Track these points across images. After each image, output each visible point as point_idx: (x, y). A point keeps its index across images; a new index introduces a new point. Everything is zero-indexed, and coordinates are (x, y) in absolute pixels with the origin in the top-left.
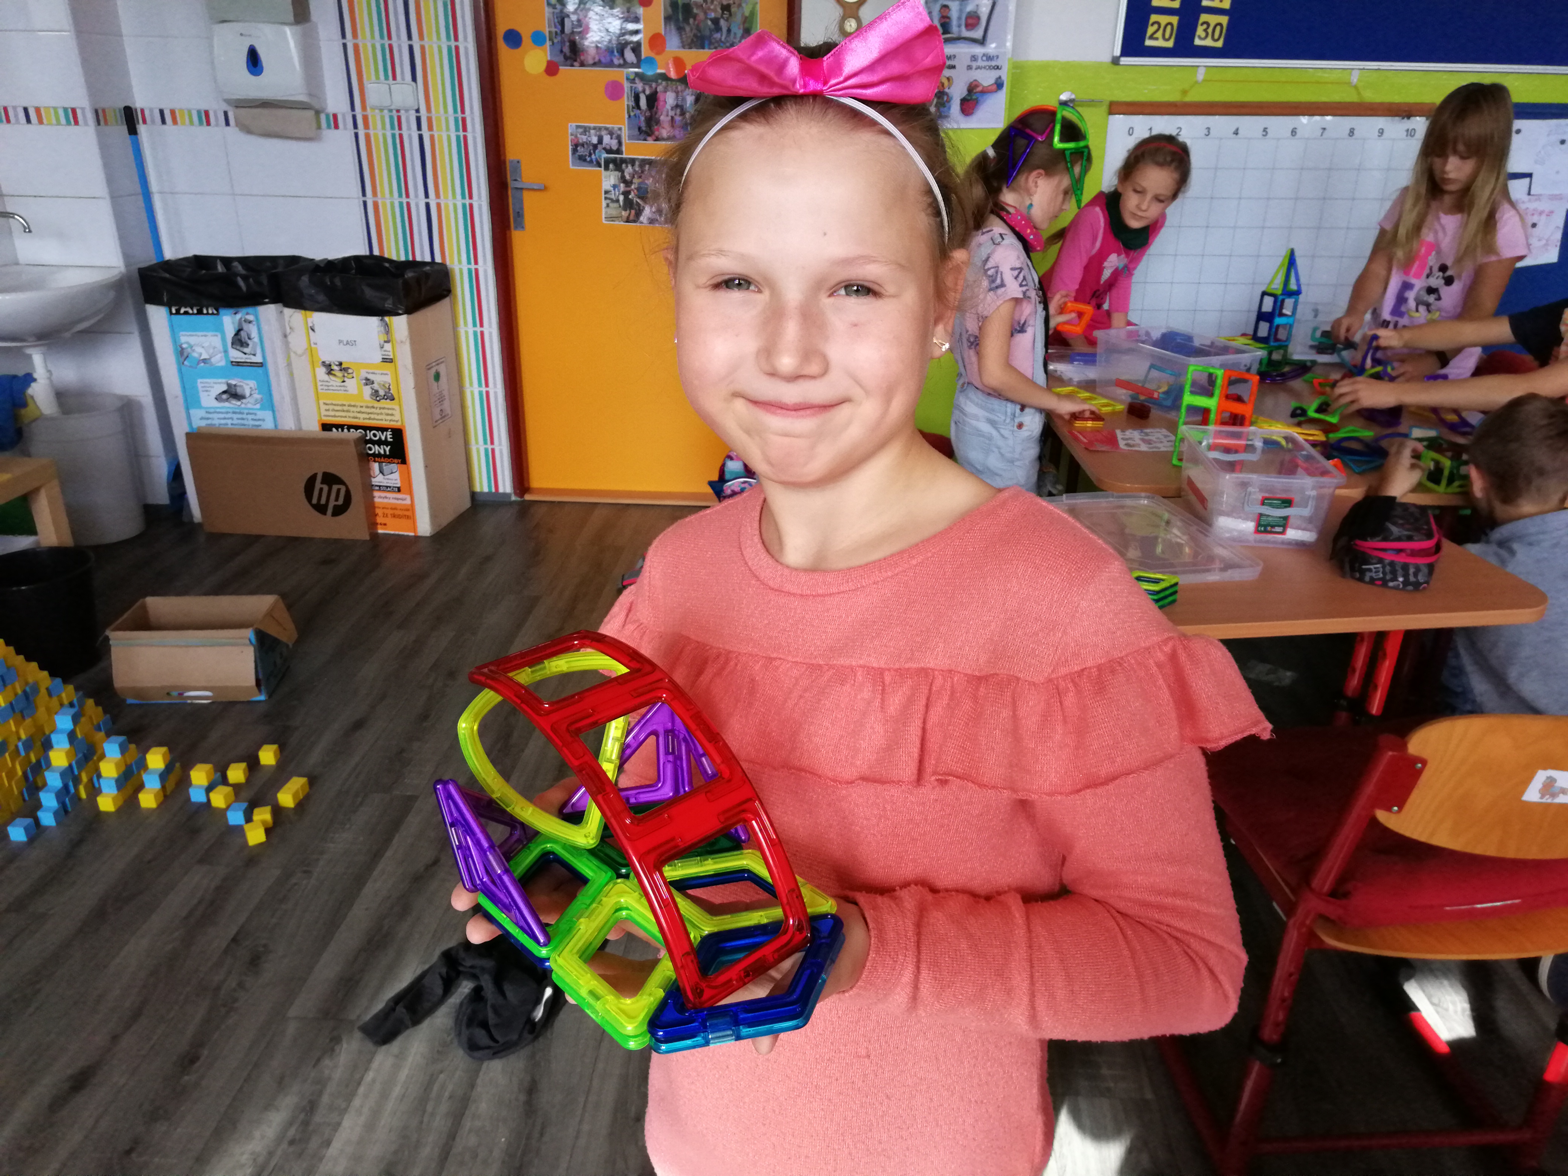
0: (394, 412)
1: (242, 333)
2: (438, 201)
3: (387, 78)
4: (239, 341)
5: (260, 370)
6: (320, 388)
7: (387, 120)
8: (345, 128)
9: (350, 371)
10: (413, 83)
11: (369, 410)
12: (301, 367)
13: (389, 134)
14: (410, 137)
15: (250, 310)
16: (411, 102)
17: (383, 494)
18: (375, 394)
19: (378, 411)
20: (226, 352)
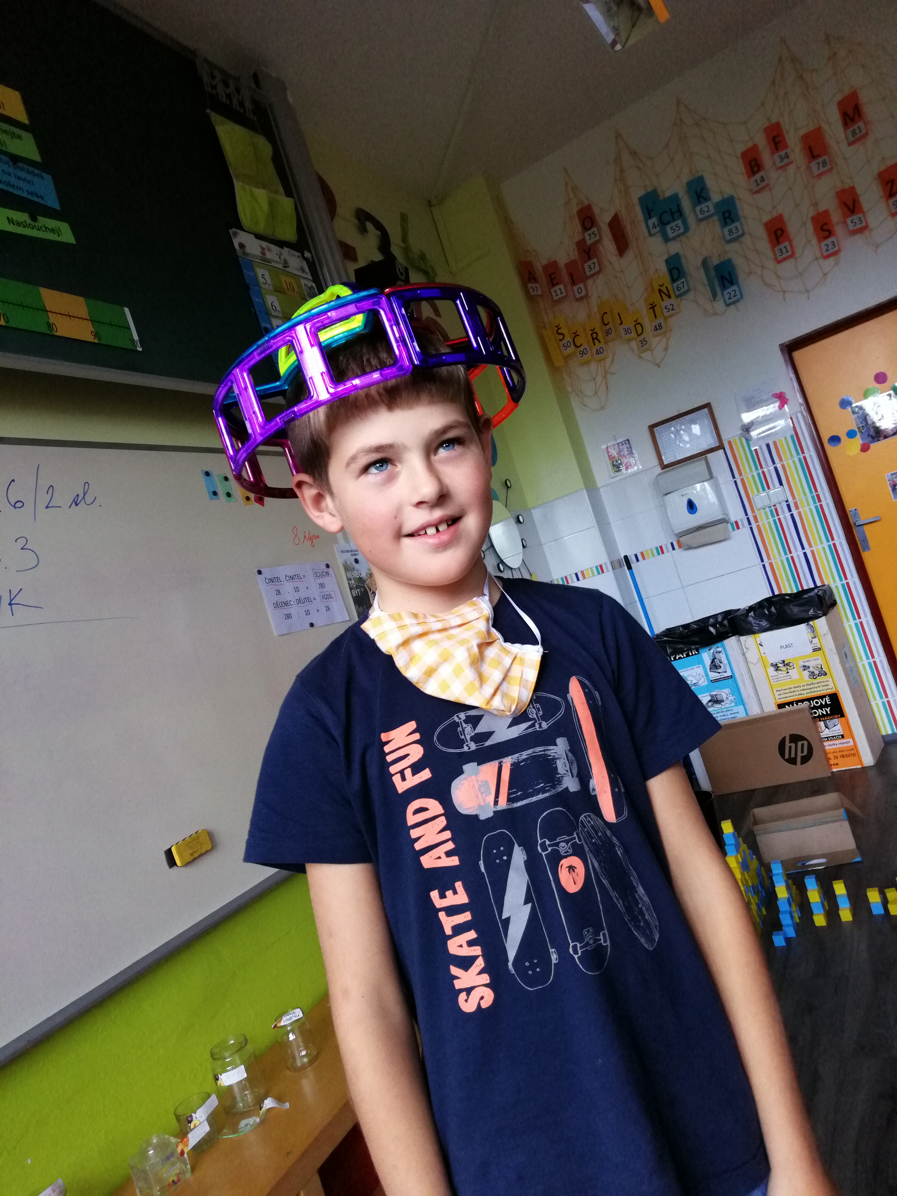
0: (828, 683)
1: (717, 661)
2: (811, 549)
3: (764, 490)
4: (715, 666)
5: (730, 680)
6: (772, 681)
7: (769, 513)
8: (744, 526)
9: (791, 664)
10: (782, 487)
11: (809, 687)
12: (758, 672)
13: (771, 520)
14: (785, 517)
15: (719, 644)
16: (782, 498)
17: (831, 743)
18: (813, 675)
19: (816, 685)
20: (707, 675)
